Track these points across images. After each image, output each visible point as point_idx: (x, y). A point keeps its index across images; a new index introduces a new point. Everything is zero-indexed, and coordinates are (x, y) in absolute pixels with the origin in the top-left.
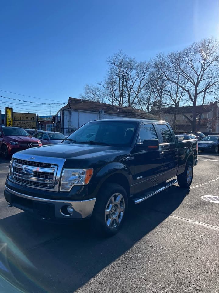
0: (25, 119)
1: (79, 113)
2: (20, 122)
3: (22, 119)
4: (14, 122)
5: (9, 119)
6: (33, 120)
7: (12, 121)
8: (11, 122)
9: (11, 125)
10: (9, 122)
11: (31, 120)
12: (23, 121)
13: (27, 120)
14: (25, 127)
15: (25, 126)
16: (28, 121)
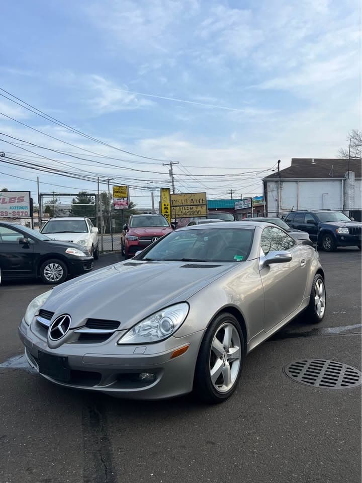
0: (189, 203)
1: (297, 183)
2: (181, 207)
3: (185, 203)
4: (172, 208)
5: (165, 205)
6: (201, 203)
7: (169, 207)
8: (167, 209)
9: (167, 213)
10: (165, 208)
11: (198, 203)
12: (186, 206)
13: (192, 204)
14: (190, 215)
15: (188, 214)
16: (194, 205)
